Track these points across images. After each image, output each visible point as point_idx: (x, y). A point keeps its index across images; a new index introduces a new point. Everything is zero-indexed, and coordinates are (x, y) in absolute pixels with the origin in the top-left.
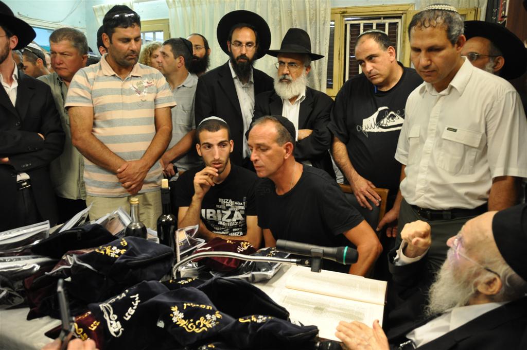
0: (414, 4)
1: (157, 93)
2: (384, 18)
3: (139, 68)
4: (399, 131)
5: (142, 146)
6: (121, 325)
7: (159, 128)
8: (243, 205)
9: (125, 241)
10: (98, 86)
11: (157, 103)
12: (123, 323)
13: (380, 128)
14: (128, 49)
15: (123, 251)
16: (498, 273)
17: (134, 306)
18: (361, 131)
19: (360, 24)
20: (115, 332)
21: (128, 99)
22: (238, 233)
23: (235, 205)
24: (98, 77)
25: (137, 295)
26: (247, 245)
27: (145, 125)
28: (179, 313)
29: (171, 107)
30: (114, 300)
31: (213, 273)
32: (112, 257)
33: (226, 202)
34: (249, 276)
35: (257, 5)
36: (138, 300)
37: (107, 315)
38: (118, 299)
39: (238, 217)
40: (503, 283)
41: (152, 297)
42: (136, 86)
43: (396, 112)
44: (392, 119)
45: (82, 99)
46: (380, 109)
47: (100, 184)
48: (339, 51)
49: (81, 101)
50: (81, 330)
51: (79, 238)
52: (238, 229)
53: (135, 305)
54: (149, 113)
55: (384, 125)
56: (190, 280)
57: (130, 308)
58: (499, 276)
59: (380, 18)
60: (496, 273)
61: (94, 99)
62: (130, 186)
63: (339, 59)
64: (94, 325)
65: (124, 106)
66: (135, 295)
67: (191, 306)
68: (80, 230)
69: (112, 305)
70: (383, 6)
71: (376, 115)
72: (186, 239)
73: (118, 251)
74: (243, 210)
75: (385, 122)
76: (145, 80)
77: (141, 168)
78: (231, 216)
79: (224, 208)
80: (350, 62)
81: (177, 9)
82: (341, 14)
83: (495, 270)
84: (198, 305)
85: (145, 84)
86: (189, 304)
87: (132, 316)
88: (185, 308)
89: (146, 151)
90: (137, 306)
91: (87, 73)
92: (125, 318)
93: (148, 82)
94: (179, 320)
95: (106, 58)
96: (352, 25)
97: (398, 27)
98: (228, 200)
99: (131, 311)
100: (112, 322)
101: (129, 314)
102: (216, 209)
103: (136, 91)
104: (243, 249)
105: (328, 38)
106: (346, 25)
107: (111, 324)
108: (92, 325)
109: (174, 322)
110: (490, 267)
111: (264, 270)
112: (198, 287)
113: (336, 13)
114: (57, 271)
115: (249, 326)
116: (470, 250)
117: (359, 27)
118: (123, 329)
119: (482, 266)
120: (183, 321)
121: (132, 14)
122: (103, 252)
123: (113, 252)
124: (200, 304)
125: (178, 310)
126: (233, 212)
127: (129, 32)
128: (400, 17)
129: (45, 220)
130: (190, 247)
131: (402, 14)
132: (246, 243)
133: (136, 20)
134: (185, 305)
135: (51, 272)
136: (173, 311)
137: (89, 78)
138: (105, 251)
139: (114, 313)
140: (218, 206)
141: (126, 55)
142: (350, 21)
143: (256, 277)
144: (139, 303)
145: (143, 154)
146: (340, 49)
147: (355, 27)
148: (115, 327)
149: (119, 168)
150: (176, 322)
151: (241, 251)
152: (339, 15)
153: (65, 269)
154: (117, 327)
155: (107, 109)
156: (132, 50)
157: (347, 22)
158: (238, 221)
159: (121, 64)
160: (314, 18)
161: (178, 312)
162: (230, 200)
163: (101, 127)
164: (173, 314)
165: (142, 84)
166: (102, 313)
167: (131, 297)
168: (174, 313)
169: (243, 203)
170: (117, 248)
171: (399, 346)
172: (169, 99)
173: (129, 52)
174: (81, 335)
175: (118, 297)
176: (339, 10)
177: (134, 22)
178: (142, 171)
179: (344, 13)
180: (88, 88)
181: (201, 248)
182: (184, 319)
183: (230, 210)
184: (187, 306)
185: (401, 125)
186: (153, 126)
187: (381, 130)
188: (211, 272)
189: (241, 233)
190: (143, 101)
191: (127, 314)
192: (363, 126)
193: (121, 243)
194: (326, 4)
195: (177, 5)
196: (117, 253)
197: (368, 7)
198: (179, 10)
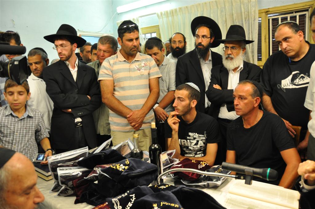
1: (150, 69)
2: (296, 12)
3: (139, 55)
4: (307, 87)
5: (142, 102)
7: (152, 90)
8: (204, 137)
9: (128, 161)
10: (116, 67)
11: (150, 75)
13: (293, 86)
14: (132, 45)
15: (127, 167)
17: (132, 201)
18: (281, 88)
19: (278, 18)
21: (133, 74)
22: (201, 155)
23: (199, 137)
24: (116, 62)
25: (134, 195)
26: (204, 164)
27: (143, 89)
29: (159, 78)
30: (120, 197)
31: (183, 181)
32: (120, 171)
33: (194, 135)
34: (206, 183)
35: (211, 12)
36: (135, 198)
37: (116, 206)
38: (123, 196)
39: (201, 144)
41: (143, 197)
42: (137, 66)
43: (305, 74)
44: (302, 79)
45: (107, 76)
46: (293, 73)
47: (118, 124)
48: (265, 37)
49: (106, 77)
51: (103, 158)
52: (200, 152)
53: (132, 200)
54: (145, 82)
55: (296, 84)
56: (167, 186)
57: (130, 203)
59: (292, 13)
61: (114, 75)
62: (135, 125)
63: (265, 42)
65: (130, 78)
66: (133, 194)
67: (165, 204)
68: (103, 153)
69: (119, 200)
70: (295, 4)
71: (290, 77)
72: (167, 159)
74: (204, 140)
75: (297, 81)
76: (143, 62)
77: (141, 114)
78: (196, 144)
79: (192, 138)
80: (273, 43)
81: (164, 19)
82: (265, 13)
84: (169, 204)
85: (143, 65)
86: (164, 203)
88: (162, 205)
89: (144, 105)
90: (134, 202)
91: (109, 60)
92: (126, 208)
93: (144, 64)
95: (120, 51)
96: (273, 20)
97: (306, 17)
98: (194, 134)
101: (129, 206)
102: (187, 140)
103: (138, 69)
104: (202, 166)
105: (257, 29)
106: (269, 20)
111: (215, 180)
112: (172, 191)
113: (262, 13)
114: (90, 177)
117: (278, 20)
121: (134, 25)
122: (115, 168)
123: (121, 167)
124: (171, 203)
125: (157, 206)
126: (198, 141)
127: (132, 35)
128: (307, 10)
129: (86, 146)
130: (169, 164)
131: (309, 8)
132: (204, 162)
133: (136, 28)
134: (162, 203)
135: (87, 177)
136: (154, 207)
137: (111, 63)
138: (116, 167)
139: (120, 205)
140: (188, 138)
141: (131, 48)
142: (272, 16)
143: (210, 184)
144: (135, 200)
145: (142, 106)
146: (265, 35)
147: (275, 21)
149: (128, 115)
151: (200, 168)
152: (264, 14)
153: (95, 176)
155: (121, 81)
156: (134, 46)
157: (270, 18)
158: (201, 147)
159: (129, 54)
160: (248, 17)
161: (157, 208)
162: (196, 133)
163: (118, 91)
165: (141, 65)
166: (113, 204)
167: (131, 196)
169: (204, 136)
170: (123, 165)
172: (157, 73)
173: (133, 47)
175: (123, 195)
176: (264, 10)
177: (135, 29)
178: (141, 116)
179: (267, 12)
180: (110, 69)
181: (176, 165)
183: (196, 140)
184: (163, 204)
185: (308, 83)
186: (148, 90)
187: (294, 87)
188: (181, 180)
189: (203, 155)
190: (142, 75)
191: (127, 206)
192: (282, 84)
193: (126, 162)
194: (255, 8)
195: (163, 17)
196: (123, 168)
197: (284, 6)
198: (165, 19)
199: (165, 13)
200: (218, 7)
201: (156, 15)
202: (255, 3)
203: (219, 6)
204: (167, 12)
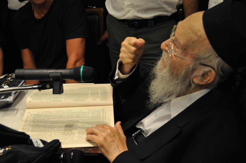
16: (213, 66)
40: (217, 73)
58: (213, 68)
60: (210, 66)
83: (209, 64)
110: (205, 62)
111: (3, 97)
116: (185, 49)
119: (197, 63)
171: (132, 136)
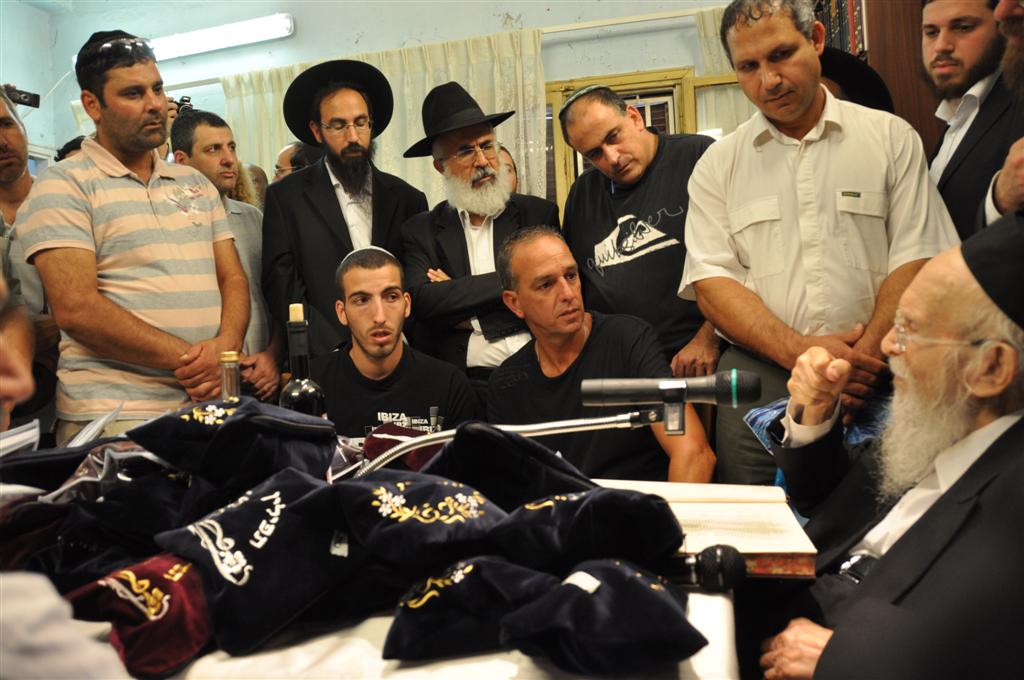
0: (693, 67)
1: (211, 210)
2: (643, 96)
6: (245, 557)
7: (223, 279)
8: (429, 425)
11: (214, 231)
12: (251, 554)
13: (622, 256)
14: (143, 110)
15: (232, 412)
17: (272, 518)
18: (594, 267)
20: (232, 574)
23: (412, 425)
24: (98, 179)
25: (277, 494)
28: (393, 496)
30: (222, 511)
32: (209, 425)
35: (405, 81)
36: (281, 503)
37: (209, 542)
38: (230, 508)
43: (646, 221)
44: (640, 234)
46: (621, 221)
48: (565, 159)
50: (146, 583)
53: (271, 514)
55: (628, 249)
57: (264, 522)
59: (634, 97)
64: (177, 572)
66: (272, 494)
69: (220, 520)
70: (638, 74)
71: (615, 234)
73: (221, 412)
75: (629, 242)
82: (563, 91)
87: (269, 538)
88: (402, 489)
90: (280, 517)
92: (252, 543)
93: (191, 190)
94: (395, 510)
97: (667, 111)
98: (397, 415)
99: (267, 529)
100: (222, 554)
101: (262, 535)
103: (179, 206)
107: (222, 558)
108: (171, 572)
109: (384, 515)
113: (555, 91)
115: (553, 511)
118: (249, 567)
119: (965, 343)
120: (406, 510)
123: (209, 414)
125: (388, 492)
127: (137, 74)
128: (670, 93)
131: (674, 86)
134: (400, 484)
136: (378, 496)
138: (191, 415)
139: (226, 535)
141: (141, 124)
144: (282, 510)
146: (566, 155)
148: (231, 564)
150: (389, 515)
152: (560, 94)
154: (237, 563)
156: (152, 111)
160: (513, 100)
161: (390, 495)
162: (403, 415)
164: (380, 501)
166: (197, 539)
167: (264, 499)
168: (380, 498)
169: (429, 421)
170: (218, 409)
173: (146, 115)
174: (147, 595)
175: (232, 506)
176: (559, 86)
177: (144, 54)
182: (408, 505)
184: (406, 486)
187: (623, 259)
190: (197, 226)
191: (257, 535)
192: (596, 257)
194: (536, 75)
195: (244, 92)
196: (220, 415)
197: (611, 77)
198: (249, 100)
199: (251, 80)
200: (425, 69)
201: (219, 86)
202: (536, 59)
203: (428, 63)
204: (260, 77)
